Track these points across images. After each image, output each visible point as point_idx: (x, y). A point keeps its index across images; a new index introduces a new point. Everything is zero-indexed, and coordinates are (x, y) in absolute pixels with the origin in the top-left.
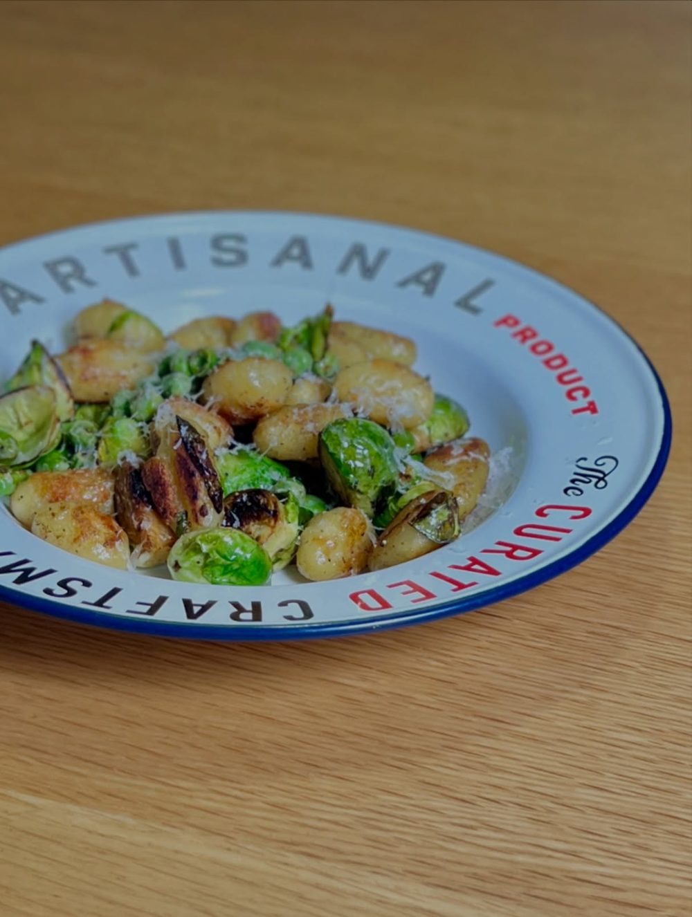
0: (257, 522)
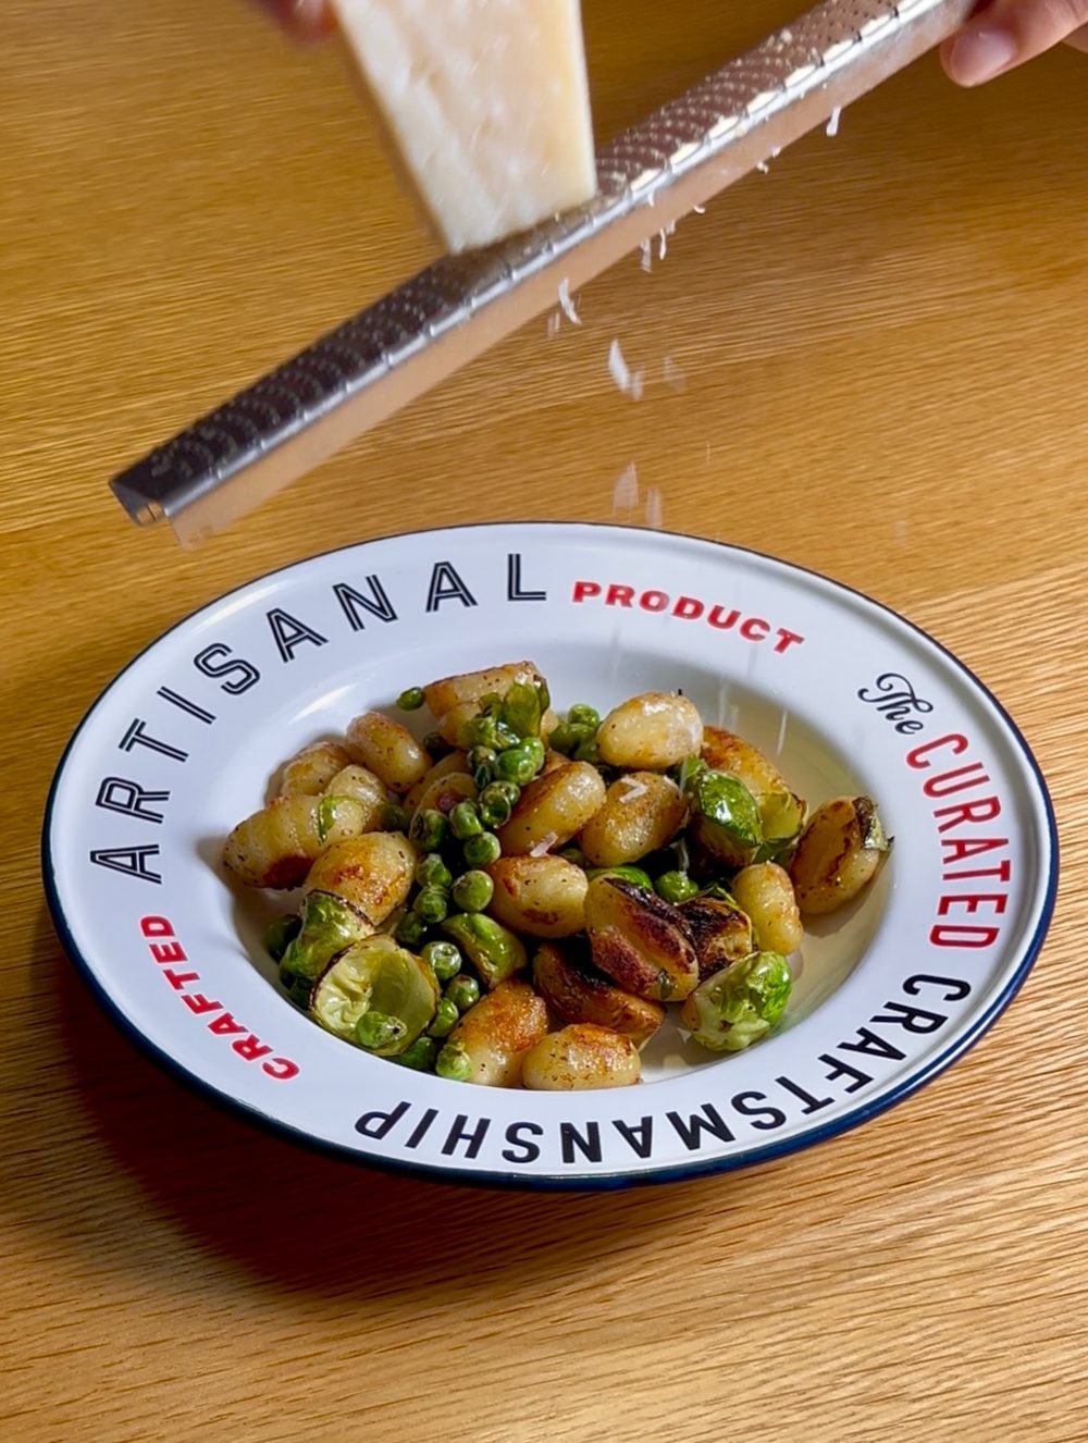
0: (719, 935)
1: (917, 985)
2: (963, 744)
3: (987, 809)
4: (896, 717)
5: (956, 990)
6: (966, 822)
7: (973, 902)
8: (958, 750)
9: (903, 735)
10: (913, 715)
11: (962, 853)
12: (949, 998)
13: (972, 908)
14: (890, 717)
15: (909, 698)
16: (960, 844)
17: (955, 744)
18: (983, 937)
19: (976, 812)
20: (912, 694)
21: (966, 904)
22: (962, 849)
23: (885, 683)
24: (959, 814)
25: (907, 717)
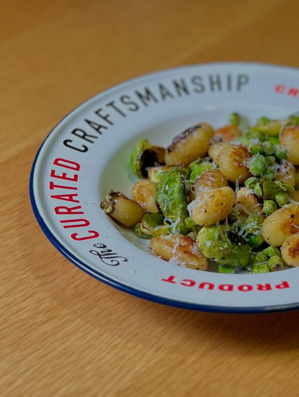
1: (83, 149)
2: (74, 236)
3: (60, 210)
4: (108, 250)
5: (68, 143)
6: (69, 207)
7: (64, 177)
8: (76, 234)
9: (104, 244)
10: (99, 250)
11: (71, 196)
12: (71, 141)
13: (64, 174)
14: (110, 251)
15: (102, 256)
16: (71, 199)
17: (77, 237)
18: (60, 162)
19: (65, 210)
20: (101, 258)
21: (67, 177)
22: (71, 198)
23: (115, 263)
24: (72, 211)
25: (102, 250)
